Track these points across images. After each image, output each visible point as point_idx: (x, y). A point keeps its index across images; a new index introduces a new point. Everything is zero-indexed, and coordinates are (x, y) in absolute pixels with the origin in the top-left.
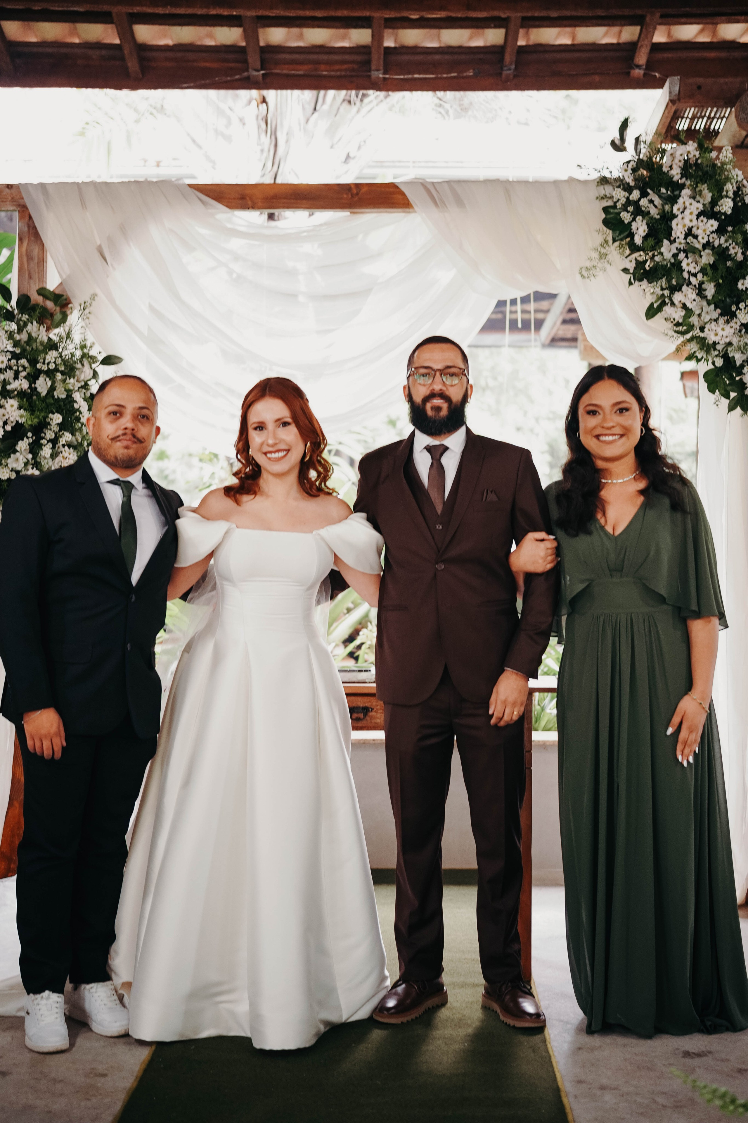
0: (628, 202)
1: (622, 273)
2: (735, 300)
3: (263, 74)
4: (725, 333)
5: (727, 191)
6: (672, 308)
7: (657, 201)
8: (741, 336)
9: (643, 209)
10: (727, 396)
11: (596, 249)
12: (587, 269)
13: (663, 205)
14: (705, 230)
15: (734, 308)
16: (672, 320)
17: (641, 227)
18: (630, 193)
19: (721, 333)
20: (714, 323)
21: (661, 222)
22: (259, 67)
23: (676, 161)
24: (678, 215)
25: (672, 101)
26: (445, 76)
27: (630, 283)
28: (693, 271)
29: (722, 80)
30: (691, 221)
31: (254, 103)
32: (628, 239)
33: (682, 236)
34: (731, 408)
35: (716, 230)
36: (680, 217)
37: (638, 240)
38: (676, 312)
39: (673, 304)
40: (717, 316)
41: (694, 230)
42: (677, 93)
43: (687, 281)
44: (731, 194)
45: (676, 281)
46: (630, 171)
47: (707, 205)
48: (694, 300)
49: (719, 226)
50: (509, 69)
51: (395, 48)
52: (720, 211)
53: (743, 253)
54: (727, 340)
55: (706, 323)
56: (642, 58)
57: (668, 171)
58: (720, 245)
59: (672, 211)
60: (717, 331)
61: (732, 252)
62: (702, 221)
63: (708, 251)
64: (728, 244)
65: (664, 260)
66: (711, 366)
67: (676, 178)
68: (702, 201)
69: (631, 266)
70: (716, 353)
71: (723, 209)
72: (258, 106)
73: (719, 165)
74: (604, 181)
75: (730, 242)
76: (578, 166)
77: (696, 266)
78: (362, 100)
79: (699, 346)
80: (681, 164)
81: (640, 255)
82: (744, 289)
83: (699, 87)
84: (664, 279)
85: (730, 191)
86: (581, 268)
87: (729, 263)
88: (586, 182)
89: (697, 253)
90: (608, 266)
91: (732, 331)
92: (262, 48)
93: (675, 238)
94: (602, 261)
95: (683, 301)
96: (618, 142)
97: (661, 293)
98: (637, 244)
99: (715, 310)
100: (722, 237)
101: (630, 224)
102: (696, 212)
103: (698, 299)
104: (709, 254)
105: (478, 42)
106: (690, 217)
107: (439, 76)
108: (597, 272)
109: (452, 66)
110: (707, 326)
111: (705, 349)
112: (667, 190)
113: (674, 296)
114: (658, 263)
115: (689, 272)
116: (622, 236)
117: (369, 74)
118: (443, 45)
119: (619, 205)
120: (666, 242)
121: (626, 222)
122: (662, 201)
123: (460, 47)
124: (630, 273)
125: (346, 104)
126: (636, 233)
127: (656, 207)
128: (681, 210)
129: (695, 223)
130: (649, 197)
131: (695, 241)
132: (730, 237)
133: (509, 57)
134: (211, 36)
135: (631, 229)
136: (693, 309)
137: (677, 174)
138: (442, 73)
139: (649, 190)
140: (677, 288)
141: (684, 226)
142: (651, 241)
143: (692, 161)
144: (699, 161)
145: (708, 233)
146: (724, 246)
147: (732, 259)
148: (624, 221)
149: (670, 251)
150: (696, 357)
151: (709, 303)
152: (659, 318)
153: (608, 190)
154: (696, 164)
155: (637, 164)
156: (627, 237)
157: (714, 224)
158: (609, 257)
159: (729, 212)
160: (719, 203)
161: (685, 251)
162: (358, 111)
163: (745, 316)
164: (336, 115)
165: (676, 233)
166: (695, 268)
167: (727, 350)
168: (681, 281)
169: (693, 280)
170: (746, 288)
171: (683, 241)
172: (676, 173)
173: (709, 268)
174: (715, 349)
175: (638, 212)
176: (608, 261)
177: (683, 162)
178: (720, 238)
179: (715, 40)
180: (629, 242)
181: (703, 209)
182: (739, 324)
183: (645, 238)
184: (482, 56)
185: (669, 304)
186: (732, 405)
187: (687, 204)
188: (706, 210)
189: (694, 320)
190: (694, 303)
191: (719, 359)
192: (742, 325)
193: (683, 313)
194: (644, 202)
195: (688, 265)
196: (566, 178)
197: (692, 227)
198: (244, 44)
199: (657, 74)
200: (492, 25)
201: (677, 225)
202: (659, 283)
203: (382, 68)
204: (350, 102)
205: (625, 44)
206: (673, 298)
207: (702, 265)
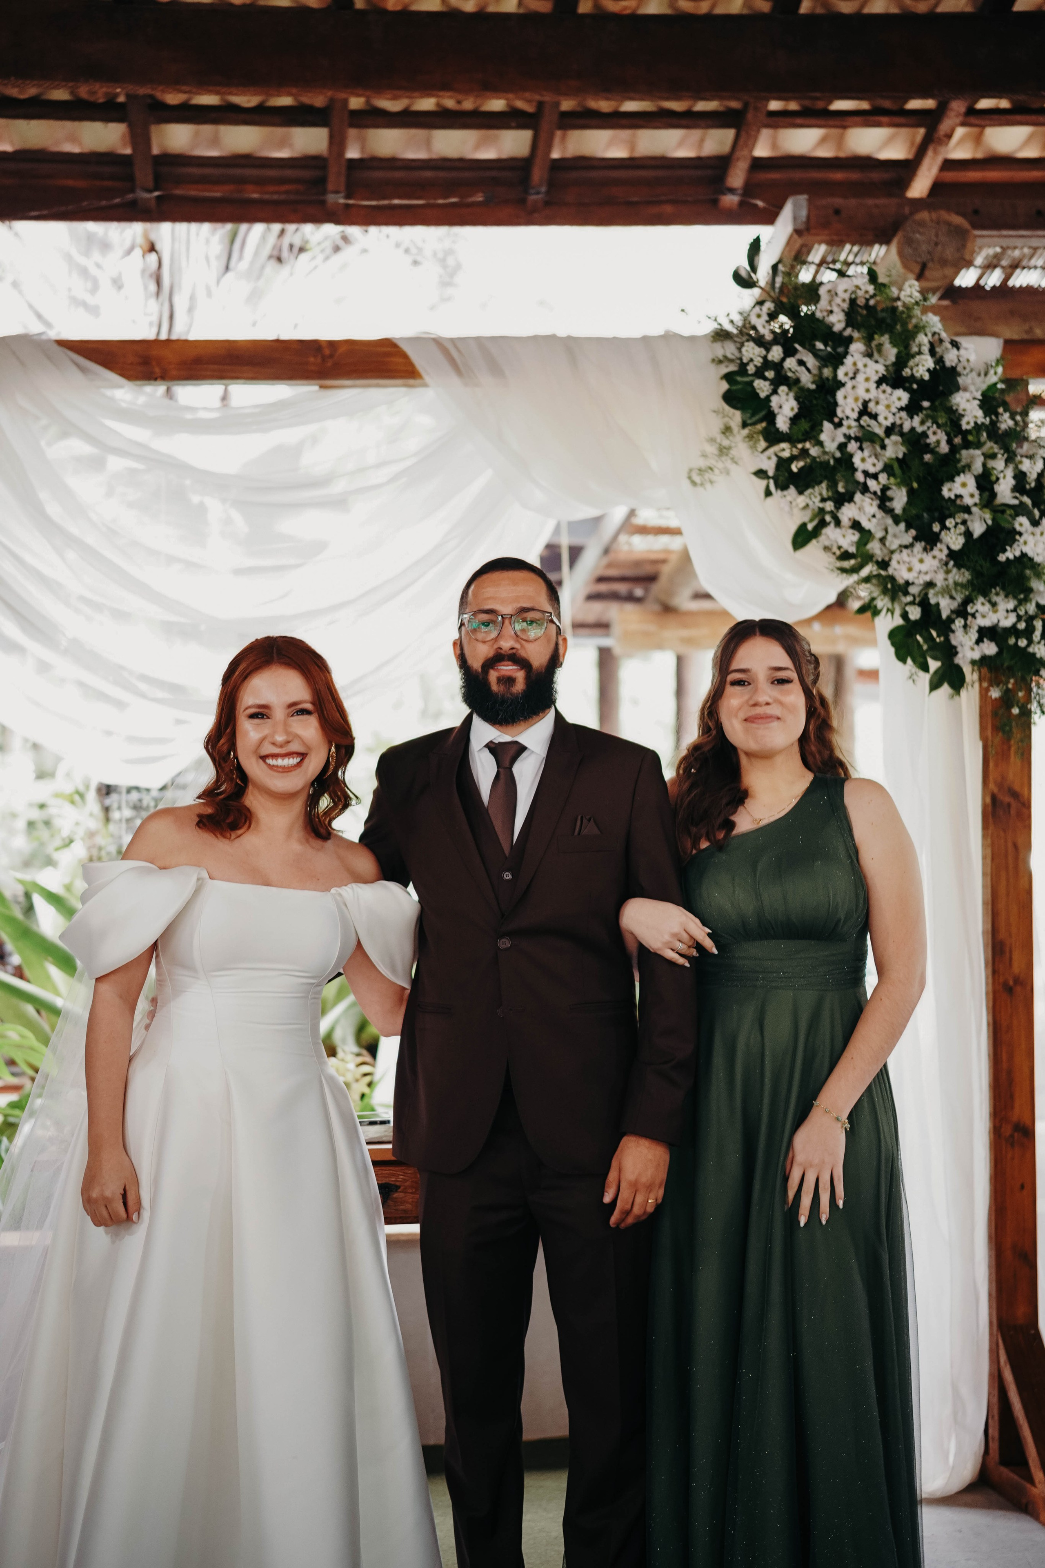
0: (767, 364)
1: (754, 478)
2: (936, 514)
3: (158, 197)
4: (924, 567)
5: (920, 346)
6: (838, 530)
7: (811, 361)
8: (948, 572)
9: (790, 374)
10: (925, 668)
11: (712, 440)
12: (701, 471)
13: (820, 369)
14: (888, 407)
15: (936, 527)
16: (835, 549)
17: (787, 403)
18: (768, 350)
19: (917, 566)
20: (905, 551)
21: (817, 395)
22: (151, 184)
23: (838, 300)
24: (846, 383)
25: (797, 232)
26: (440, 201)
27: (768, 493)
28: (872, 470)
29: (870, 202)
30: (868, 391)
31: (138, 252)
32: (764, 424)
33: (855, 415)
34: (934, 686)
35: (907, 406)
36: (849, 385)
37: (782, 424)
38: (844, 536)
39: (838, 523)
40: (911, 540)
41: (871, 405)
42: (804, 219)
43: (860, 488)
44: (926, 349)
45: (844, 487)
46: (766, 318)
47: (890, 368)
48: (874, 516)
49: (911, 400)
50: (538, 193)
51: (361, 160)
52: (912, 375)
53: (949, 442)
54: (927, 578)
55: (892, 552)
56: (737, 178)
57: (824, 317)
58: (913, 429)
59: (835, 375)
60: (912, 564)
61: (932, 439)
62: (884, 392)
63: (895, 438)
64: (924, 428)
65: (825, 453)
66: (899, 621)
67: (838, 327)
68: (881, 360)
69: (770, 466)
70: (909, 599)
71: (918, 371)
72: (143, 256)
73: (901, 308)
74: (721, 335)
75: (929, 424)
76: (683, 310)
77: (876, 461)
78: (297, 258)
79: (880, 588)
80: (846, 306)
81: (784, 450)
82: (953, 497)
83: (837, 212)
84: (824, 485)
85: (925, 345)
86: (691, 470)
87: (927, 457)
88: (692, 339)
89: (878, 443)
90: (732, 467)
91: (936, 563)
92: (156, 157)
93: (841, 420)
94: (724, 458)
95: (857, 518)
96: (743, 274)
97: (821, 505)
98: (780, 430)
99: (907, 531)
100: (915, 417)
101: (768, 399)
102: (876, 378)
103: (880, 514)
104: (896, 443)
105: (488, 154)
106: (866, 385)
107: (432, 201)
108: (717, 477)
109: (449, 188)
110: (896, 557)
111: (890, 593)
112: (826, 345)
113: (840, 511)
114: (814, 458)
115: (866, 473)
116: (757, 418)
117: (322, 198)
118: (434, 156)
119: (751, 369)
120: (827, 425)
121: (763, 395)
122: (820, 363)
123: (461, 160)
124: (768, 478)
125: (273, 263)
126: (778, 413)
127: (808, 370)
128: (851, 375)
129: (874, 393)
130: (798, 356)
131: (873, 423)
132: (927, 417)
133: (538, 174)
134: (73, 139)
135: (771, 407)
136: (873, 531)
137: (839, 321)
138: (435, 199)
139: (797, 346)
140: (848, 498)
141: (856, 399)
142: (805, 425)
143: (861, 302)
144: (872, 302)
145: (894, 410)
146: (920, 429)
147: (932, 451)
148: (758, 394)
149: (833, 440)
150: (875, 607)
151: (897, 520)
152: (813, 548)
153: (730, 349)
154: (867, 306)
155: (775, 307)
156: (760, 421)
157: (902, 397)
158: (733, 452)
159: (927, 377)
160: (911, 363)
161: (857, 439)
162: (291, 274)
163: (957, 539)
164: (259, 277)
165: (843, 412)
166: (874, 465)
167: (926, 594)
168: (851, 487)
169: (872, 484)
170: (957, 496)
171: (854, 424)
172: (837, 321)
173: (896, 466)
174: (906, 593)
175: (782, 379)
176: (732, 459)
177: (848, 301)
178: (912, 418)
179: (842, 155)
180: (765, 429)
181: (885, 373)
182: (946, 552)
183: (794, 420)
184: (494, 173)
185: (832, 525)
186: (935, 681)
187: (860, 365)
188: (888, 376)
189: (874, 547)
190: (874, 520)
191: (915, 609)
192: (952, 554)
193: (854, 536)
194: (790, 363)
195: (863, 460)
196: (662, 333)
197: (870, 400)
198: (128, 151)
199: (760, 203)
200: (513, 124)
201: (845, 397)
202: (817, 488)
203: (342, 187)
204: (279, 259)
205: (709, 158)
206: (840, 515)
207: (886, 460)
